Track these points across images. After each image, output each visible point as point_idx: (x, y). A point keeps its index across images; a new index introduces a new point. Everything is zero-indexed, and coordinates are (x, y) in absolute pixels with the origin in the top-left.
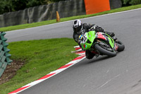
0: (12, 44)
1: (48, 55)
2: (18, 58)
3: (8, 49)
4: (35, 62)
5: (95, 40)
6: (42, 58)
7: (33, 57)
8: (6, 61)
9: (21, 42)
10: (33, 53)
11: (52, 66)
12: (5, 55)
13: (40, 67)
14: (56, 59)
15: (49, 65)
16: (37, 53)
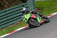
0: (37, 2)
1: (51, 7)
2: (39, 7)
3: (35, 4)
4: (46, 10)
5: (30, 18)
6: (49, 8)
7: (45, 7)
8: (34, 9)
9: (41, 1)
10: (45, 6)
11: (53, 11)
12: (34, 6)
13: (48, 12)
14: (55, 9)
15: (52, 11)
16: (47, 6)
